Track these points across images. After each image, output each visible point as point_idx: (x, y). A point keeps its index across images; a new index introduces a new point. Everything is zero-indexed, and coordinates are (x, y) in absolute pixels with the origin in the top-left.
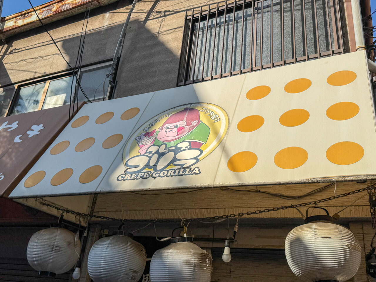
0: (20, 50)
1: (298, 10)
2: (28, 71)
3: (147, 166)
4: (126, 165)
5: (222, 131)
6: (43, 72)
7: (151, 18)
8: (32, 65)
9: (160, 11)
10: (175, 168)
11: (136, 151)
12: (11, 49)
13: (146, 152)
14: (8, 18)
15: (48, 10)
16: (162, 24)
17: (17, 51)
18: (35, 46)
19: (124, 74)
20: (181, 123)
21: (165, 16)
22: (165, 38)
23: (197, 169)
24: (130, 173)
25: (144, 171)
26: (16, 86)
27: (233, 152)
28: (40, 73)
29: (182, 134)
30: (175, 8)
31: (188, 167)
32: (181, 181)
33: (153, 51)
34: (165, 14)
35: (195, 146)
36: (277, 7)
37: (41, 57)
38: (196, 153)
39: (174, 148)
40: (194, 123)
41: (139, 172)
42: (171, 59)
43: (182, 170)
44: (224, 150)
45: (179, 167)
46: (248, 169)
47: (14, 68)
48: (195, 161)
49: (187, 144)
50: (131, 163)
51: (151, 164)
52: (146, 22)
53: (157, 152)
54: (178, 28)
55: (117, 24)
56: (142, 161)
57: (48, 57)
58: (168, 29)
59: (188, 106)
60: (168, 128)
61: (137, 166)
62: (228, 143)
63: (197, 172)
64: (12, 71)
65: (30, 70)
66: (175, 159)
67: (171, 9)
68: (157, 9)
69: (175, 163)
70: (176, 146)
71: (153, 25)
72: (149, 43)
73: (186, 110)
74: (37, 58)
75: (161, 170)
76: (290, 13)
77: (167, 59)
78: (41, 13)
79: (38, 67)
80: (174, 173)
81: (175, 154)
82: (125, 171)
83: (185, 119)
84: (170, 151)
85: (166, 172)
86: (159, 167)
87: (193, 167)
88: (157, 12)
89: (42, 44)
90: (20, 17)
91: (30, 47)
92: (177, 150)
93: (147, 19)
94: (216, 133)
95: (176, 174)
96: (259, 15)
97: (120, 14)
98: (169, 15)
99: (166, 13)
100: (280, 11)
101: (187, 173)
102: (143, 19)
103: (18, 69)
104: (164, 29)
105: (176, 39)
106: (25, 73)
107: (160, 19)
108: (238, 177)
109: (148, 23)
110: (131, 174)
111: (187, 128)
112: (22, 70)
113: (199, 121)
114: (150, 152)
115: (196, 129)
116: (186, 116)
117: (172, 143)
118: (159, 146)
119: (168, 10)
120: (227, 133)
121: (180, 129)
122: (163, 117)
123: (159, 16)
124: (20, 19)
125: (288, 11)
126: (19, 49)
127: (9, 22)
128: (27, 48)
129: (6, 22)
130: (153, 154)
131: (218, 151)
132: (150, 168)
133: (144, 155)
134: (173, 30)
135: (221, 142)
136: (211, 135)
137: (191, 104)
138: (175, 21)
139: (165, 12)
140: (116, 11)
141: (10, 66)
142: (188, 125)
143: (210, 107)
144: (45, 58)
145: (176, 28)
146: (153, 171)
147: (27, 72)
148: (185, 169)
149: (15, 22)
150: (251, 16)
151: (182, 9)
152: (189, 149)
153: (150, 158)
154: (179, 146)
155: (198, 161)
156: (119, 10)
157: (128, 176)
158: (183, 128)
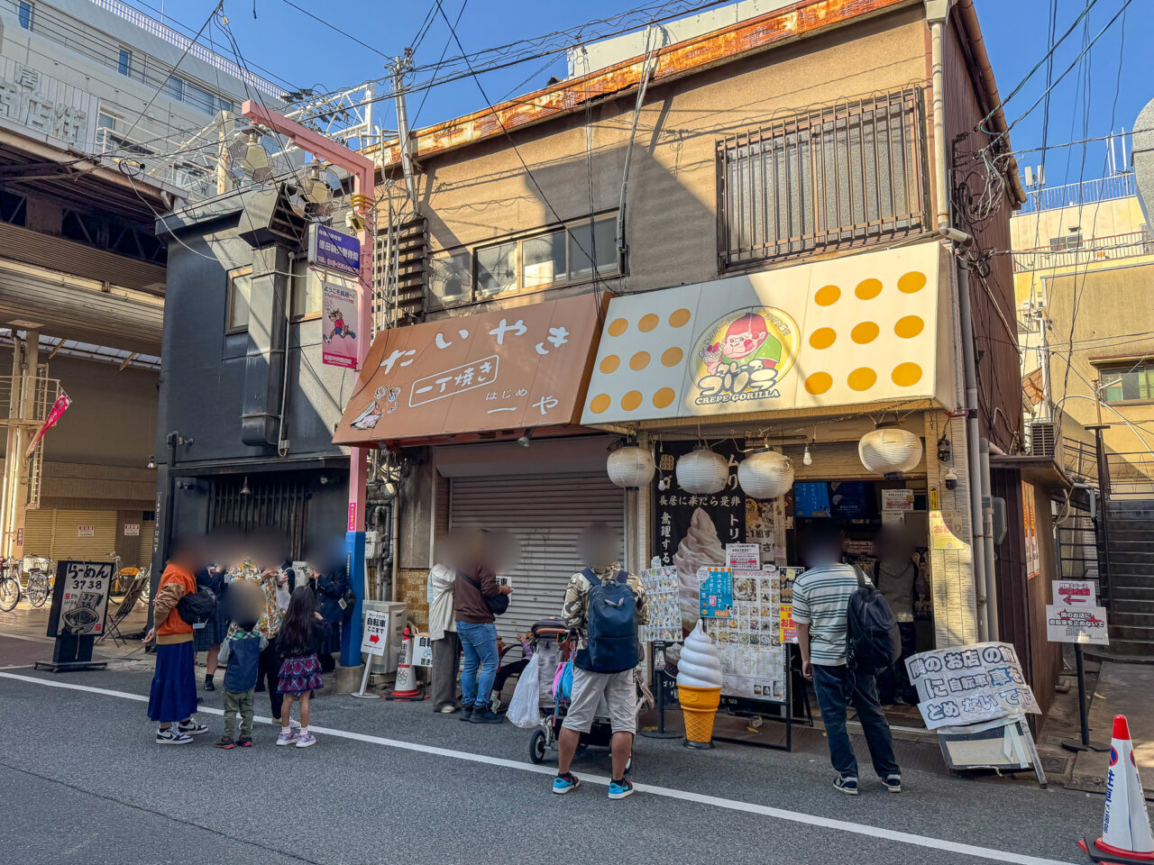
0: (454, 186)
1: (869, 142)
2: (483, 226)
3: (723, 387)
4: (699, 387)
5: (794, 349)
6: (507, 228)
7: (660, 141)
8: (485, 216)
9: (672, 129)
10: (753, 390)
11: (704, 371)
12: (436, 184)
13: (717, 372)
14: (420, 132)
15: (489, 122)
16: (680, 152)
17: (448, 188)
18: (479, 180)
19: (637, 235)
20: (746, 334)
21: (682, 139)
22: (687, 177)
23: (775, 392)
24: (706, 396)
25: (722, 394)
26: (470, 249)
27: (808, 374)
28: (504, 230)
29: (750, 349)
30: (695, 127)
31: (766, 390)
32: (761, 405)
33: (673, 198)
34: (681, 136)
35: (768, 364)
36: (841, 135)
37: (496, 202)
38: (770, 373)
39: (746, 367)
40: (762, 335)
41: (716, 394)
42: (701, 212)
43: (761, 393)
44: (799, 371)
45: (757, 389)
46: (824, 391)
47: (455, 219)
48: (772, 382)
49: (759, 363)
50: (705, 384)
51: (727, 386)
52: (654, 147)
53: (729, 372)
54: (704, 161)
55: (608, 147)
56: (715, 383)
57: (509, 202)
58: (690, 162)
59: (749, 310)
60: (732, 341)
61: (713, 389)
62: (803, 365)
63: (777, 395)
64: (455, 224)
65: (486, 224)
66: (750, 381)
67: (689, 127)
68: (667, 125)
69: (752, 385)
70: (748, 365)
71: (665, 153)
72: (666, 184)
73: (748, 315)
74: (490, 203)
75: (740, 393)
76: (859, 145)
77: (697, 213)
78: (478, 127)
79: (498, 219)
80: (754, 396)
81: (750, 375)
82: (701, 394)
83: (750, 329)
84: (742, 371)
85: (745, 396)
86: (737, 389)
87: (771, 390)
88: (669, 132)
89: (489, 178)
90: (442, 132)
91: (471, 182)
92: (751, 370)
93: (654, 143)
94: (788, 350)
95: (756, 397)
96: (819, 147)
97: (609, 129)
98: (688, 137)
99: (684, 135)
100: (846, 142)
101: (767, 396)
102: (649, 143)
103: (463, 220)
104: (683, 162)
105: (704, 180)
106: (478, 228)
107: (675, 144)
108: (815, 399)
109: (658, 149)
110: (709, 397)
111: (755, 342)
112: (472, 224)
113: (767, 334)
114: (722, 372)
115: (765, 344)
116: (750, 325)
117: (743, 361)
118: (730, 365)
119: (685, 129)
120: (799, 350)
121: (747, 343)
122: (723, 325)
123: (672, 138)
124: (443, 136)
125: (857, 143)
126: (451, 185)
127: (425, 139)
128: (466, 183)
129: (419, 139)
130: (726, 374)
131: (793, 371)
132: (727, 390)
133: (715, 375)
134: (698, 165)
135: (794, 361)
136: (784, 353)
137: (752, 307)
138: (698, 149)
139: (681, 132)
140: (600, 123)
141: (447, 214)
142: (756, 337)
143: (775, 313)
144: (504, 203)
145: (701, 162)
146: (731, 394)
147: (481, 227)
148: (763, 391)
149: (436, 141)
150: (807, 144)
151: (708, 130)
152: (763, 368)
153: (723, 379)
154: (751, 364)
155: (775, 382)
156: (604, 122)
157: (706, 400)
158: (750, 341)
